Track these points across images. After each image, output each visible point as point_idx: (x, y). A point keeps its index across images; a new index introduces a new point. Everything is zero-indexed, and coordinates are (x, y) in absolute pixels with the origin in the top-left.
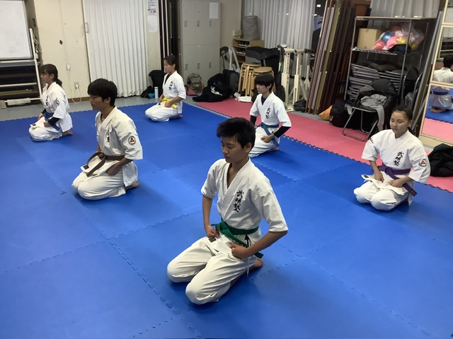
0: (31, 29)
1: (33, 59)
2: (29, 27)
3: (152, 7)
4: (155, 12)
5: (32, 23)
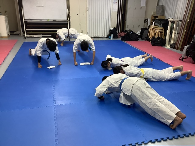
0: (68, 9)
1: (67, 20)
3: (115, 1)
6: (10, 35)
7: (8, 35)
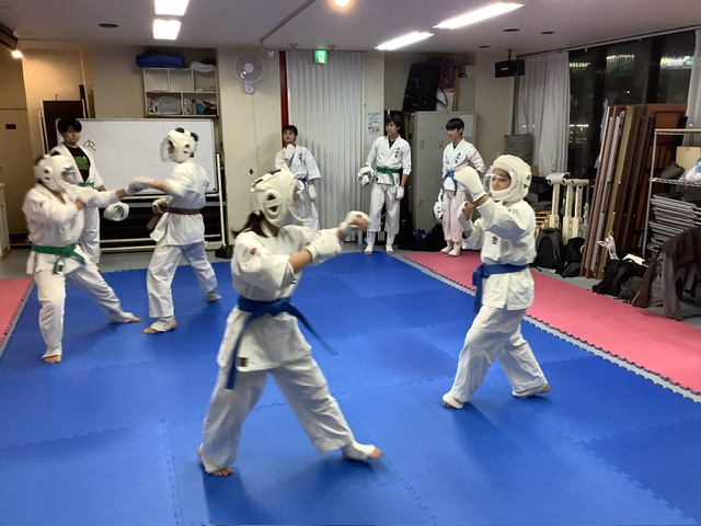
0: (218, 156)
1: (218, 193)
2: (216, 153)
3: (374, 125)
4: (378, 130)
6: (12, 248)
7: (5, 251)
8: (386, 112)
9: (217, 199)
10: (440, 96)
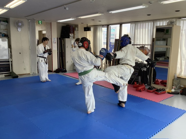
0: (9, 49)
1: (9, 59)
2: (9, 48)
3: (54, 41)
4: (56, 43)
5: (10, 46)
8: (57, 38)
9: (9, 61)
10: (70, 35)
